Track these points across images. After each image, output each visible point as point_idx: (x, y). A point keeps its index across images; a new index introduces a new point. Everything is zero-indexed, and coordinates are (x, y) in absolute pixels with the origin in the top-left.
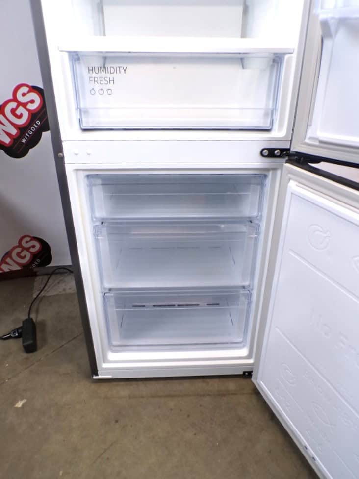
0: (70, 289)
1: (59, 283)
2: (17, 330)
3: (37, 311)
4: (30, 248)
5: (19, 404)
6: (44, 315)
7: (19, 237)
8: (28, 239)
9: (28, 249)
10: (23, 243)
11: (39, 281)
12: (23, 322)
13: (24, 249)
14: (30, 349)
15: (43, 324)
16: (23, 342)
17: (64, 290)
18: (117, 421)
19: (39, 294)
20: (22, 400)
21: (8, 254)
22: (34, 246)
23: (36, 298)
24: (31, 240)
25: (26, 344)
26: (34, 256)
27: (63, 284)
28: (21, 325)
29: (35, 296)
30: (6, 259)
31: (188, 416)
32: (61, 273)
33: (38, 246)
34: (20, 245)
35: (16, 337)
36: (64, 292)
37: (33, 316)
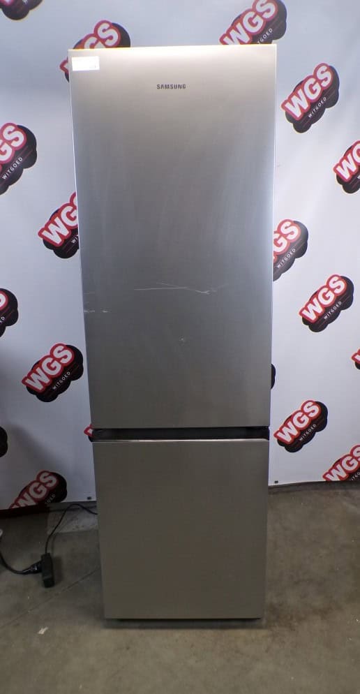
0: (83, 526)
1: (72, 520)
2: (37, 564)
3: (53, 548)
4: (47, 483)
5: (42, 632)
6: (60, 551)
7: (39, 472)
8: (46, 474)
9: (45, 484)
10: (42, 479)
11: (52, 519)
12: (42, 557)
13: (41, 484)
14: (49, 583)
15: (59, 560)
16: (43, 576)
17: (77, 527)
18: (128, 648)
19: (53, 531)
20: (44, 628)
21: (26, 489)
22: (51, 482)
23: (50, 536)
24: (50, 475)
25: (46, 577)
26: (50, 492)
27: (76, 522)
28: (40, 559)
29: (49, 533)
30: (24, 493)
31: (192, 646)
32: (74, 510)
33: (55, 481)
34: (38, 480)
35: (35, 572)
36: (76, 530)
37: (49, 551)
